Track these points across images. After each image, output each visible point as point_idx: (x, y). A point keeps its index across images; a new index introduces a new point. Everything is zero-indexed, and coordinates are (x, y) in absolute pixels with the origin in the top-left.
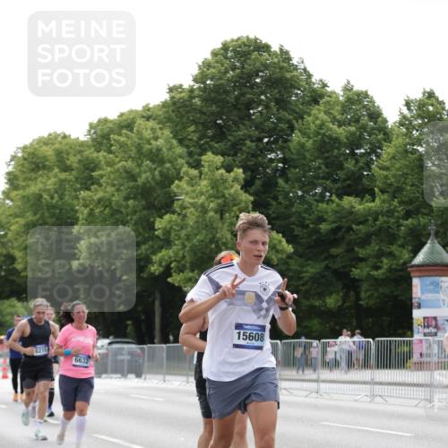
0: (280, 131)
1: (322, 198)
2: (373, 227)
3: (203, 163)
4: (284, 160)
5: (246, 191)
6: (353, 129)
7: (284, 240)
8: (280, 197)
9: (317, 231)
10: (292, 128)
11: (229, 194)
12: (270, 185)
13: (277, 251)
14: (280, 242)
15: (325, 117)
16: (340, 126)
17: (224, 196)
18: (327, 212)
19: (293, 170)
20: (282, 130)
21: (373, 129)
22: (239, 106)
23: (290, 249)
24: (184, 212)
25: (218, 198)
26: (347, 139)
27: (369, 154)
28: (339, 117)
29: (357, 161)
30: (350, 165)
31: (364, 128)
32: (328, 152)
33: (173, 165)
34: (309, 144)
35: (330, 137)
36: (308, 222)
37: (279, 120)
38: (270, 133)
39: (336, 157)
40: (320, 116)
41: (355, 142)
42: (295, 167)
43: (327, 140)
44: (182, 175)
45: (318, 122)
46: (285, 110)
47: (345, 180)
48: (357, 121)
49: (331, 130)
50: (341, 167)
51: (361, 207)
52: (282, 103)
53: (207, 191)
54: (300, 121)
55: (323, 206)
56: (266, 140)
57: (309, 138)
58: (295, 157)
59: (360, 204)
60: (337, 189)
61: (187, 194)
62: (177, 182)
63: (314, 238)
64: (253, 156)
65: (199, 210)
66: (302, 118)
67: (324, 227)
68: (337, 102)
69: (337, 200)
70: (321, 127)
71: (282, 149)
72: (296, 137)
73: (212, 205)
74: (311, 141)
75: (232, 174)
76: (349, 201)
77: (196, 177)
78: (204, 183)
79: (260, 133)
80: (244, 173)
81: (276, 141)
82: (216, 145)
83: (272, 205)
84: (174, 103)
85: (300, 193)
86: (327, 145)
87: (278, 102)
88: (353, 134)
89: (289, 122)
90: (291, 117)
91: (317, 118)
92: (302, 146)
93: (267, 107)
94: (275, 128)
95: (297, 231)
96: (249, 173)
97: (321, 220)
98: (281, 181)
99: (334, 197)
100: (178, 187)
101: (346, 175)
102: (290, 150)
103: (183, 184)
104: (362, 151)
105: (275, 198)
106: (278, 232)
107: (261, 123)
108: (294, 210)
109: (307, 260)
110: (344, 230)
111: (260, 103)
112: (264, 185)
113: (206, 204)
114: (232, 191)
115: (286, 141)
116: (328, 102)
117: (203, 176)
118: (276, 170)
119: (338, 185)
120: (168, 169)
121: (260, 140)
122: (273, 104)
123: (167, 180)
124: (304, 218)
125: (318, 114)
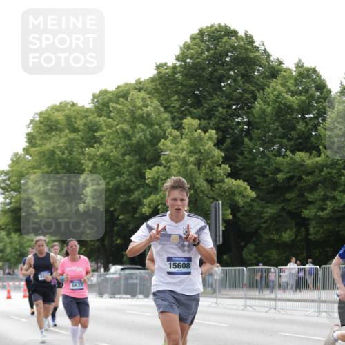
0: (245, 100)
1: (278, 153)
2: (319, 177)
3: (183, 125)
4: (249, 123)
5: (218, 148)
6: (303, 98)
7: (248, 187)
8: (246, 153)
9: (275, 180)
10: (255, 98)
11: (205, 150)
12: (237, 143)
13: (244, 196)
14: (246, 189)
15: (282, 89)
16: (292, 96)
17: (200, 152)
18: (283, 164)
19: (255, 131)
20: (248, 99)
21: (319, 98)
22: (213, 80)
23: (253, 195)
24: (168, 165)
25: (196, 153)
26: (299, 106)
27: (316, 118)
28: (292, 88)
29: (307, 124)
30: (301, 126)
31: (312, 97)
32: (283, 116)
33: (160, 127)
34: (269, 110)
35: (285, 105)
36: (267, 172)
37: (245, 91)
38: (237, 101)
39: (289, 120)
40: (277, 87)
41: (305, 109)
42: (258, 129)
43: (283, 107)
44: (167, 134)
45: (276, 93)
46: (250, 83)
47: (297, 139)
48: (307, 91)
49: (286, 98)
50: (294, 128)
51: (310, 162)
52: (247, 77)
53: (188, 148)
54: (261, 92)
55: (280, 159)
56: (234, 107)
57: (269, 105)
58: (257, 120)
59: (310, 158)
60: (291, 146)
61: (171, 150)
62: (163, 141)
63: (272, 185)
64: (224, 119)
65: (181, 163)
66: (263, 89)
67: (280, 176)
68: (291, 76)
69: (291, 155)
70: (278, 96)
71: (247, 114)
72: (258, 105)
73: (192, 159)
74: (270, 108)
75: (207, 134)
76: (300, 156)
77: (178, 137)
78: (185, 141)
79: (229, 101)
80: (217, 133)
81: (242, 108)
82: (195, 111)
83: (239, 159)
84: (161, 78)
85: (261, 149)
86: (283, 111)
87: (243, 76)
88: (303, 102)
89: (252, 92)
90: (254, 89)
91: (275, 90)
92: (263, 111)
93: (235, 80)
94: (241, 97)
95: (259, 179)
96: (221, 133)
97: (278, 171)
98: (246, 140)
99: (288, 153)
100: (164, 144)
101: (298, 134)
102: (253, 115)
103: (168, 142)
104: (311, 115)
105: (242, 153)
106: (244, 181)
107: (231, 94)
108: (256, 162)
109: (267, 203)
110: (295, 179)
111: (229, 77)
112: (233, 143)
113: (187, 159)
114: (206, 148)
115: (250, 108)
116: (284, 76)
117: (184, 136)
118: (242, 130)
119: (292, 143)
120: (157, 130)
121: (229, 107)
122: (239, 78)
123: (156, 139)
124: (265, 169)
125: (276, 86)
